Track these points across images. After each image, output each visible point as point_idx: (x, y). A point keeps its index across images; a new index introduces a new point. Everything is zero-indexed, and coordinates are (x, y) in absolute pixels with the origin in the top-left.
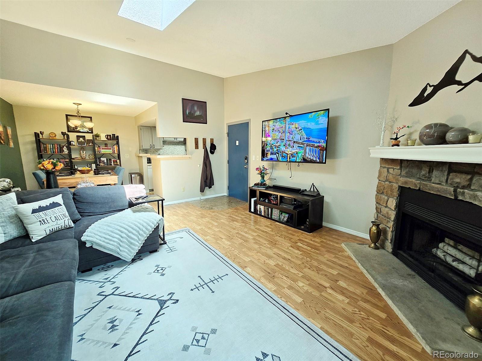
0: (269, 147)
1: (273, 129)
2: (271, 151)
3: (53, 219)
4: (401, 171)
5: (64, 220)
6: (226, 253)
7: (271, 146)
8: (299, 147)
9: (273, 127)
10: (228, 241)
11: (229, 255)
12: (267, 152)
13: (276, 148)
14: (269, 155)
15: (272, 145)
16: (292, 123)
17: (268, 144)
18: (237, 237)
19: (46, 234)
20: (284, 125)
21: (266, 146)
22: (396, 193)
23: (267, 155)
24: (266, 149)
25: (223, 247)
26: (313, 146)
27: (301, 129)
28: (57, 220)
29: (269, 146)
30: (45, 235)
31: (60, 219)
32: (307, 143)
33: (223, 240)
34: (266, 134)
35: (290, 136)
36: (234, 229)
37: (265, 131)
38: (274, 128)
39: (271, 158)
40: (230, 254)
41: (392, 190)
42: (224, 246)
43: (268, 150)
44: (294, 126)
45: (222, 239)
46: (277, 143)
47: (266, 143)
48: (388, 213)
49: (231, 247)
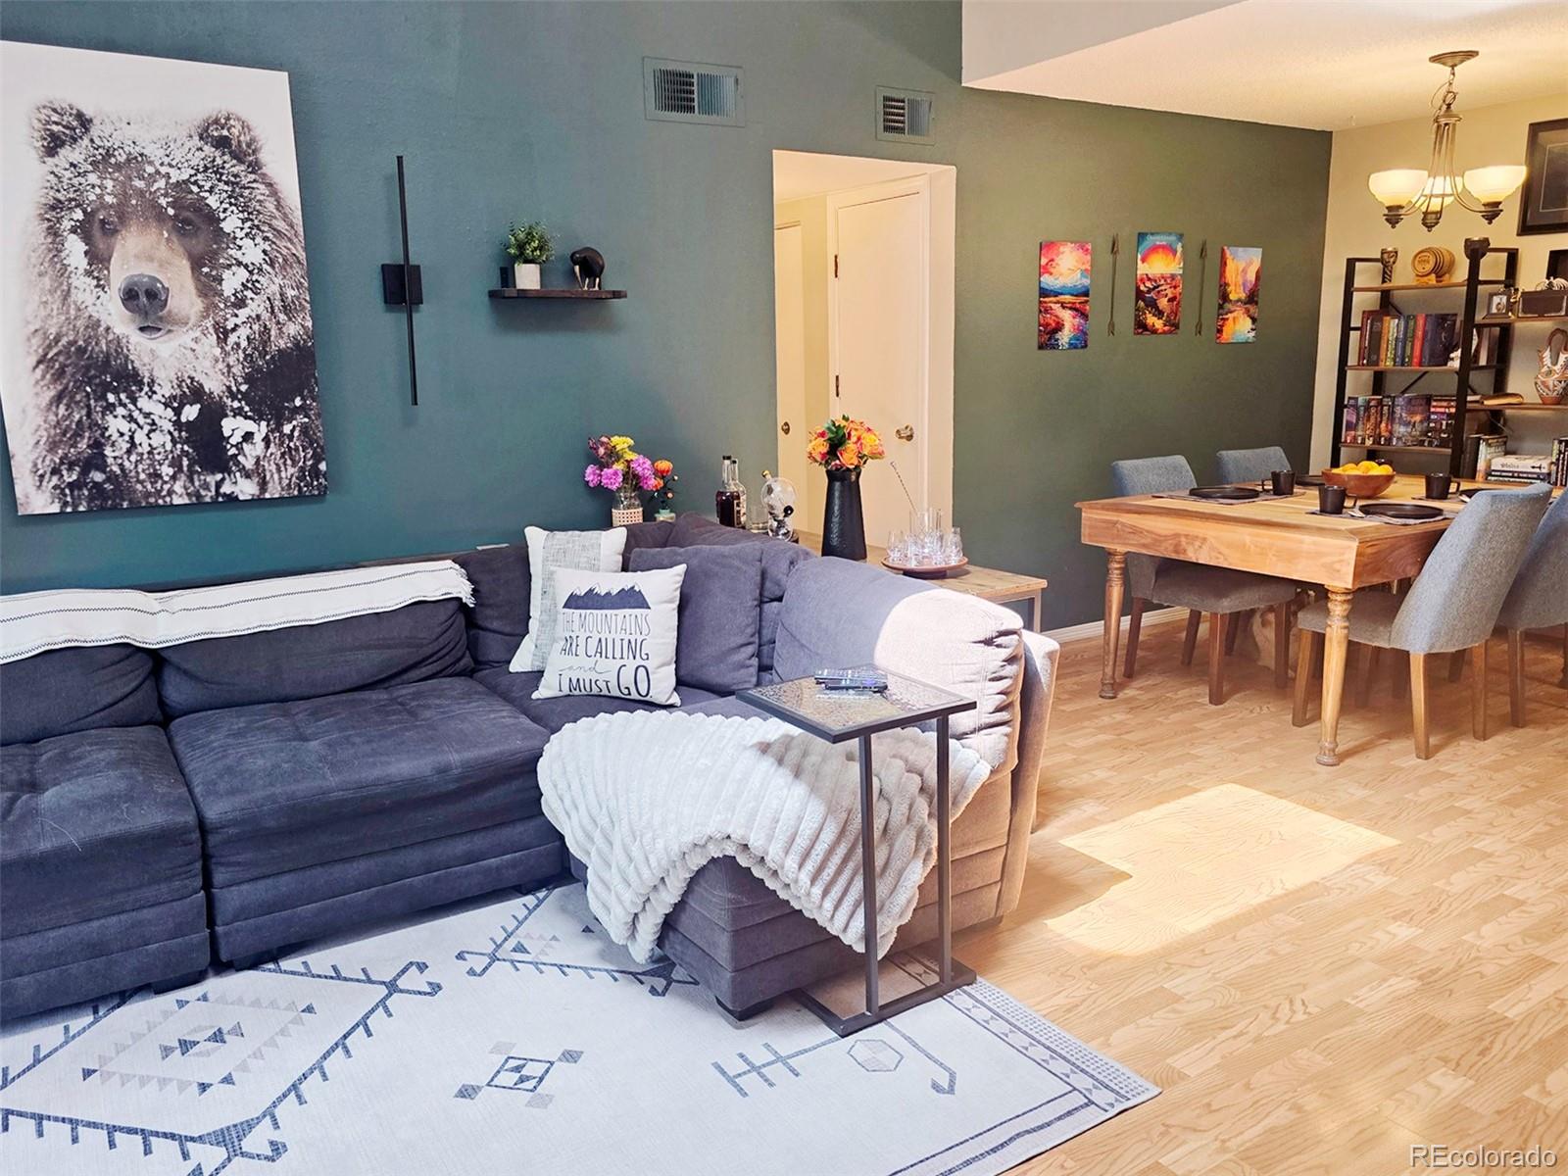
3: (593, 644)
5: (622, 662)
19: (560, 690)
28: (598, 655)
30: (557, 693)
31: (610, 655)
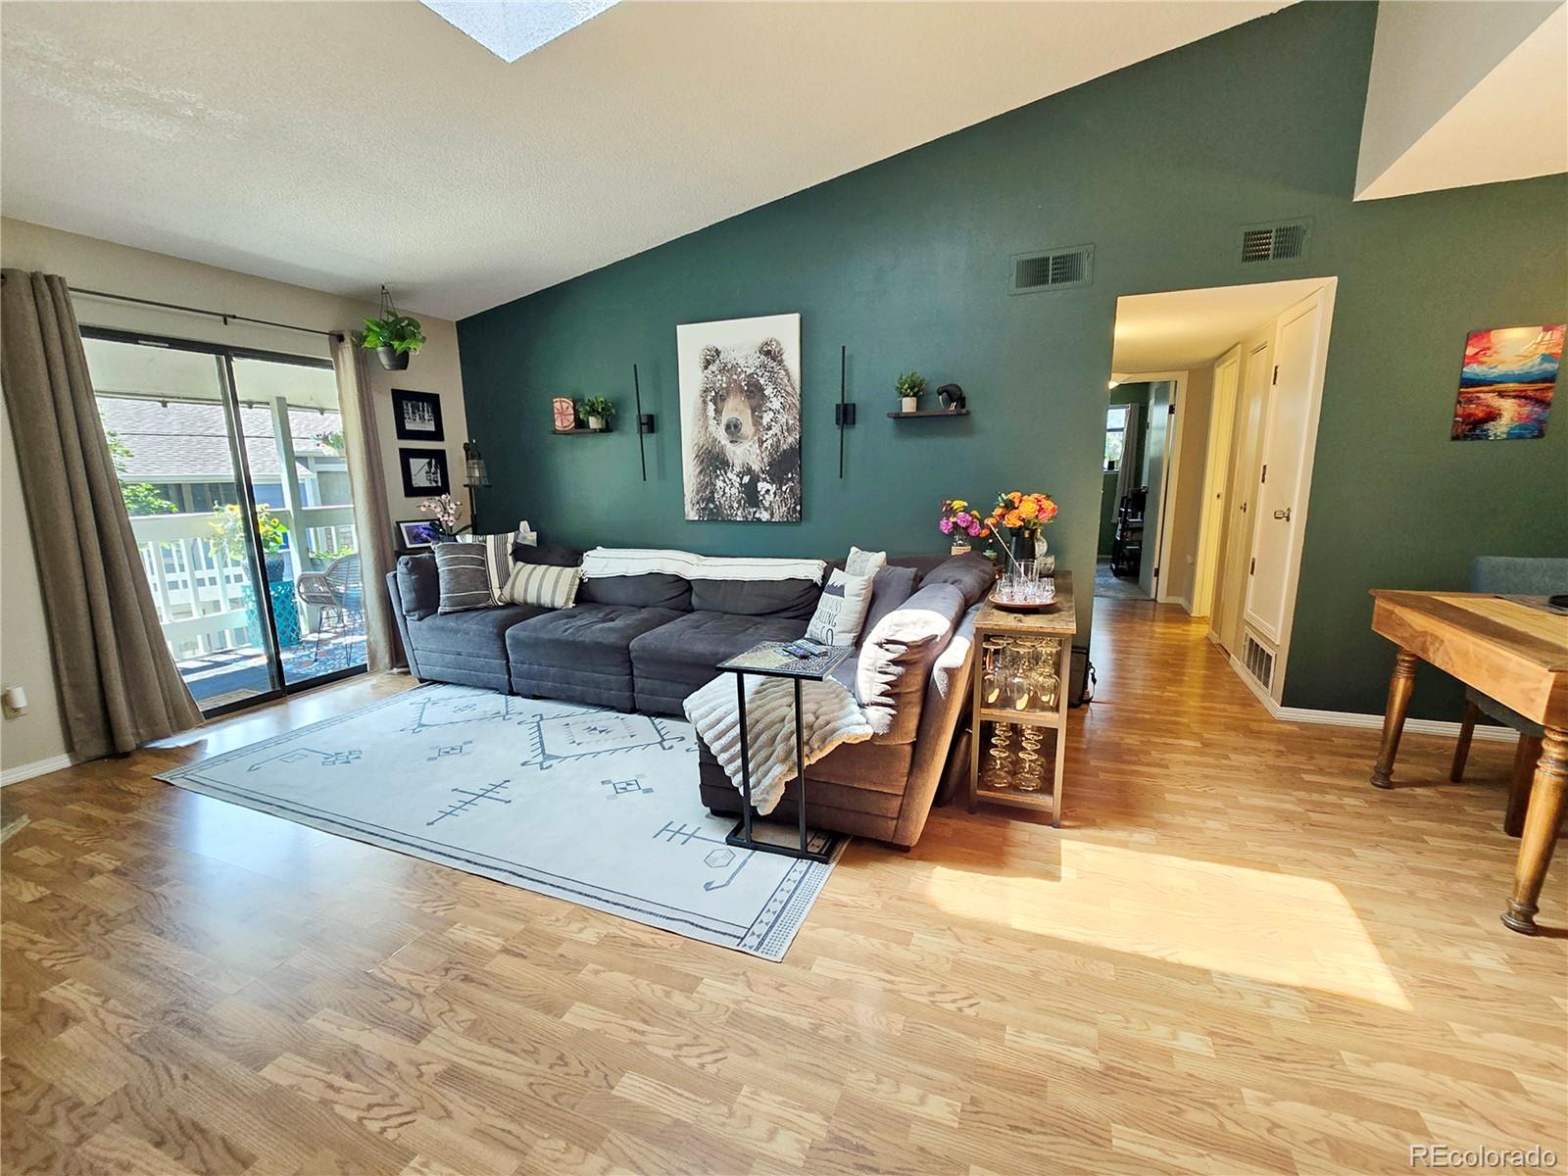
6: (455, 884)
10: (466, 948)
11: (441, 881)
18: (419, 996)
25: (478, 905)
33: (494, 944)
36: (453, 1076)
40: (435, 884)
42: (476, 913)
45: (506, 951)
49: (441, 914)
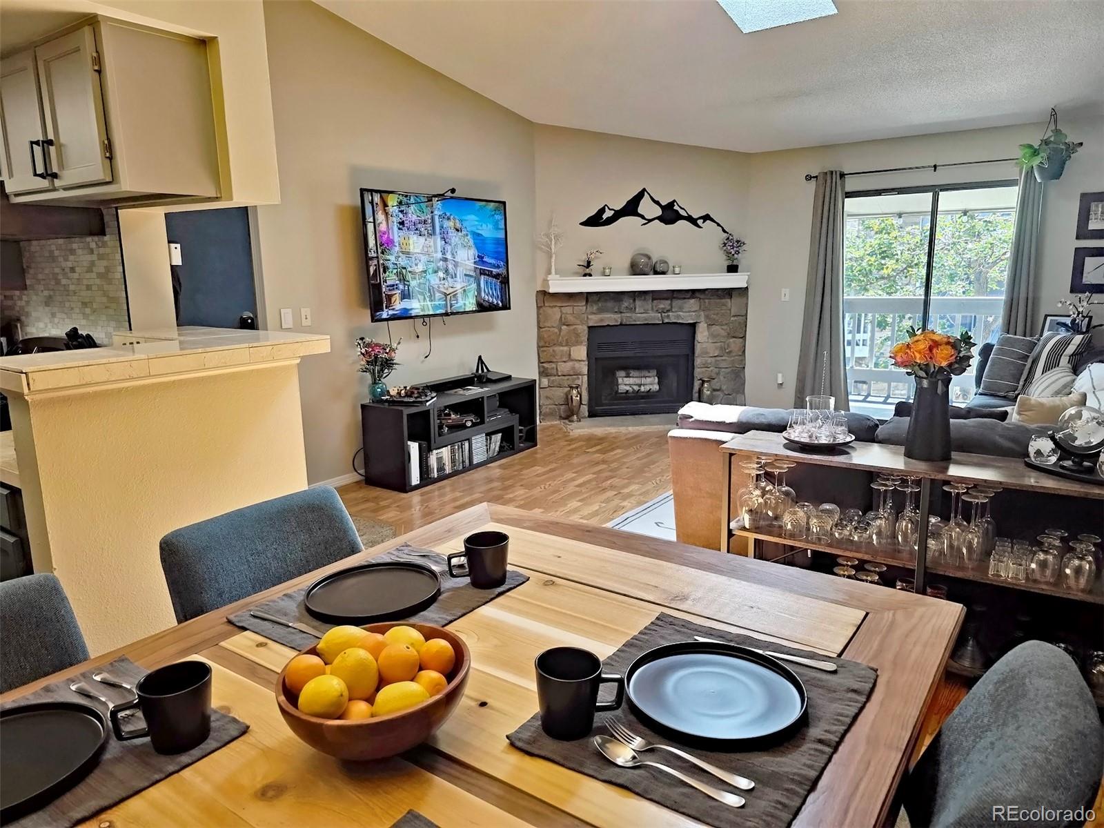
0: (395, 277)
1: (402, 223)
2: (401, 287)
4: (587, 308)
7: (401, 273)
8: (467, 278)
9: (401, 216)
12: (390, 290)
13: (415, 278)
14: (398, 301)
15: (404, 271)
16: (448, 214)
17: (391, 266)
20: (429, 216)
21: (385, 272)
22: (584, 337)
23: (390, 300)
24: (385, 281)
26: (490, 274)
27: (467, 235)
29: (395, 271)
32: (480, 267)
34: (378, 235)
35: (446, 249)
37: (374, 222)
38: (404, 219)
39: (405, 309)
41: (577, 335)
43: (393, 285)
44: (451, 224)
46: (416, 265)
47: (381, 262)
48: (573, 368)
